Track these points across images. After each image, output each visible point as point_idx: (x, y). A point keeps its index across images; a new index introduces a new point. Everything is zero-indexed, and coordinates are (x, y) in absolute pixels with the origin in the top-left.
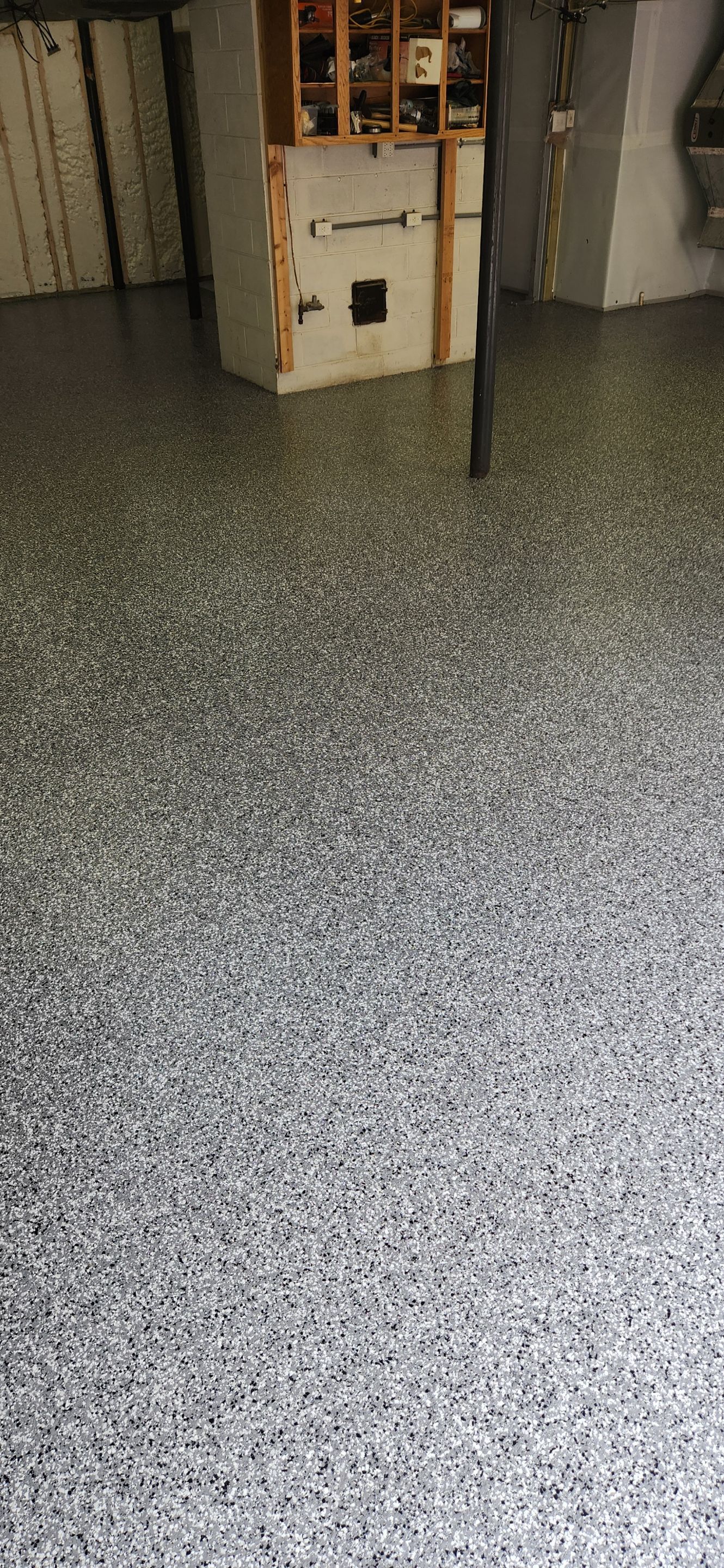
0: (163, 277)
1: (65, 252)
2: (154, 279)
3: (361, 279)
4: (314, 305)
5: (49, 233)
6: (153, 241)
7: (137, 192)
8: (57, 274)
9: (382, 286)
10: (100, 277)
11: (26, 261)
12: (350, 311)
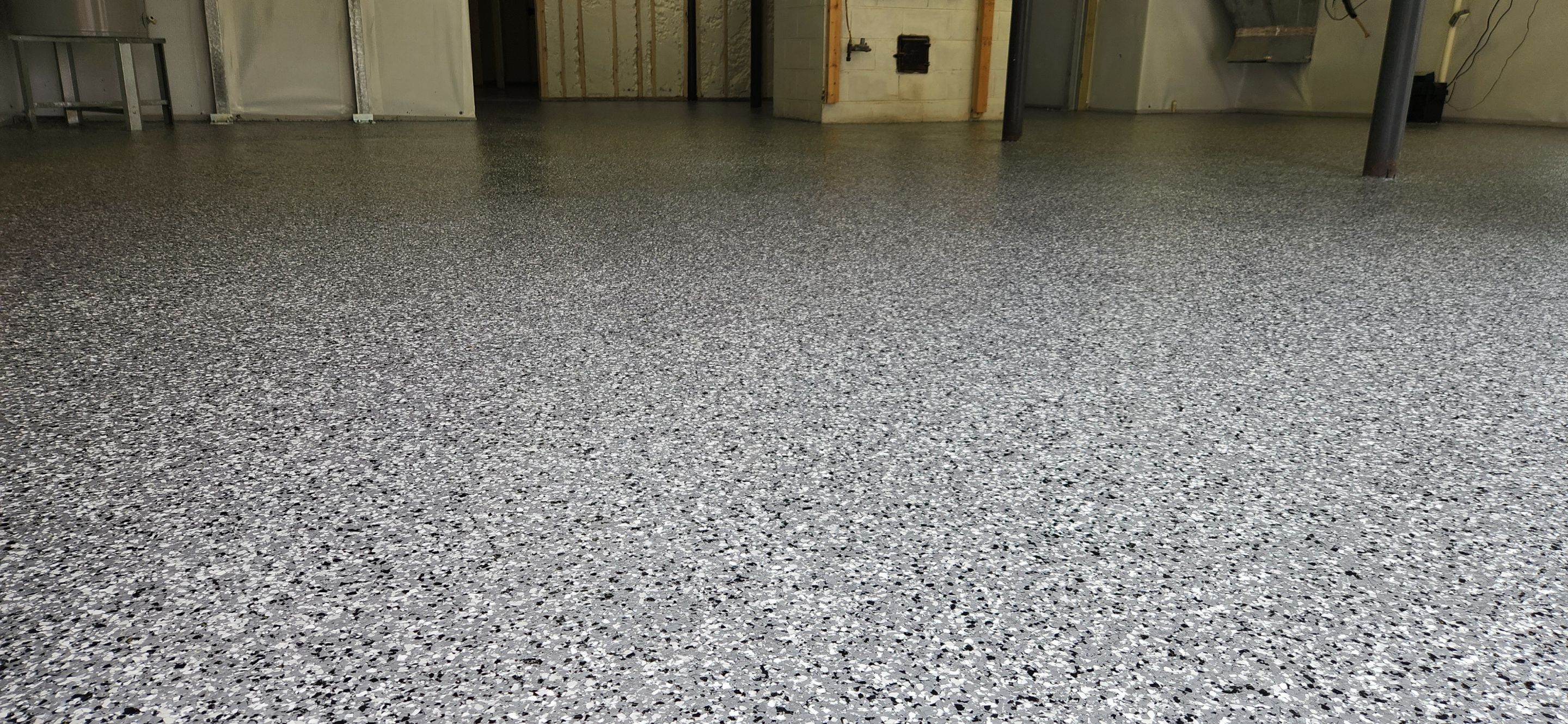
0: (731, 95)
1: (650, 66)
2: (723, 96)
3: (907, 33)
4: (864, 48)
5: (638, 50)
6: (726, 66)
7: (718, 25)
8: (639, 83)
9: (926, 42)
10: (678, 88)
11: (616, 70)
12: (894, 61)
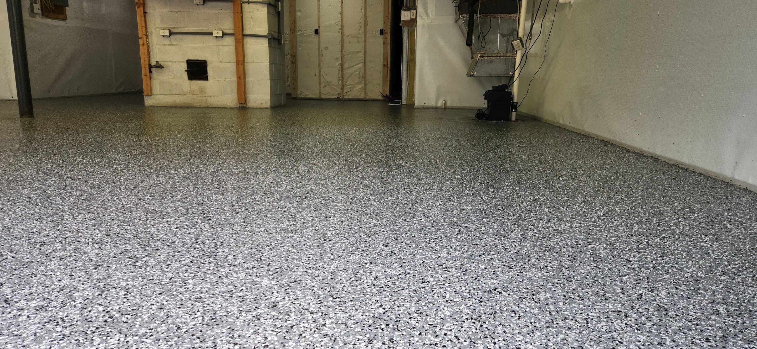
3: (192, 58)
4: (159, 66)
9: (204, 63)
12: (186, 73)
